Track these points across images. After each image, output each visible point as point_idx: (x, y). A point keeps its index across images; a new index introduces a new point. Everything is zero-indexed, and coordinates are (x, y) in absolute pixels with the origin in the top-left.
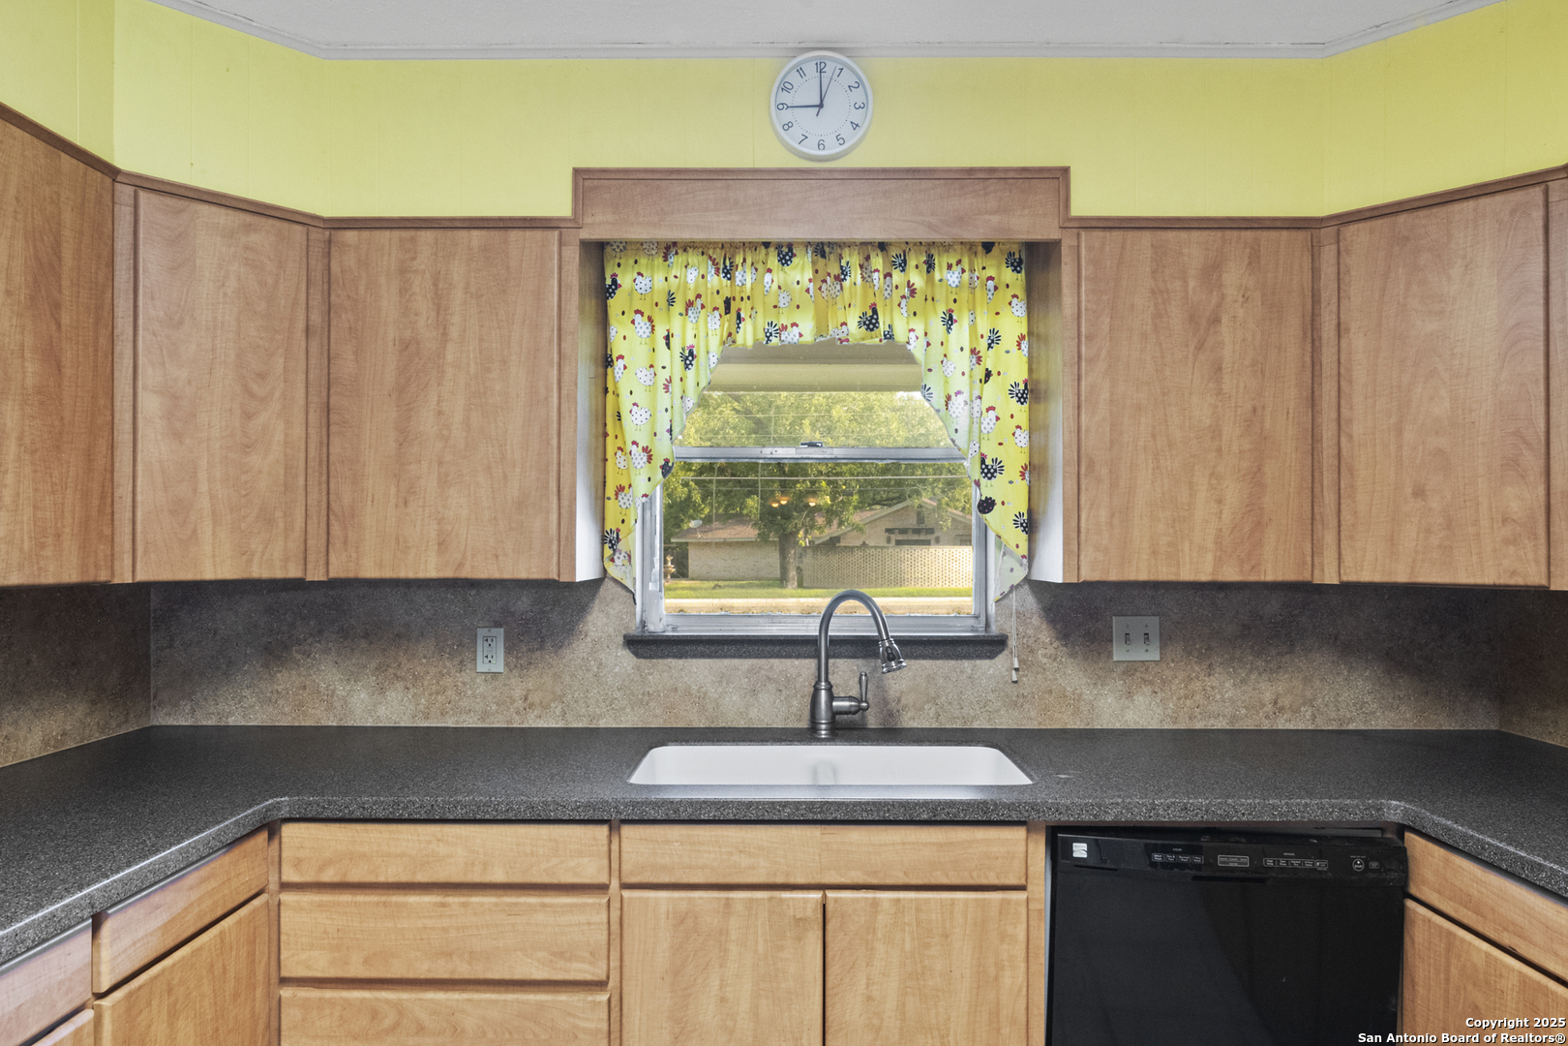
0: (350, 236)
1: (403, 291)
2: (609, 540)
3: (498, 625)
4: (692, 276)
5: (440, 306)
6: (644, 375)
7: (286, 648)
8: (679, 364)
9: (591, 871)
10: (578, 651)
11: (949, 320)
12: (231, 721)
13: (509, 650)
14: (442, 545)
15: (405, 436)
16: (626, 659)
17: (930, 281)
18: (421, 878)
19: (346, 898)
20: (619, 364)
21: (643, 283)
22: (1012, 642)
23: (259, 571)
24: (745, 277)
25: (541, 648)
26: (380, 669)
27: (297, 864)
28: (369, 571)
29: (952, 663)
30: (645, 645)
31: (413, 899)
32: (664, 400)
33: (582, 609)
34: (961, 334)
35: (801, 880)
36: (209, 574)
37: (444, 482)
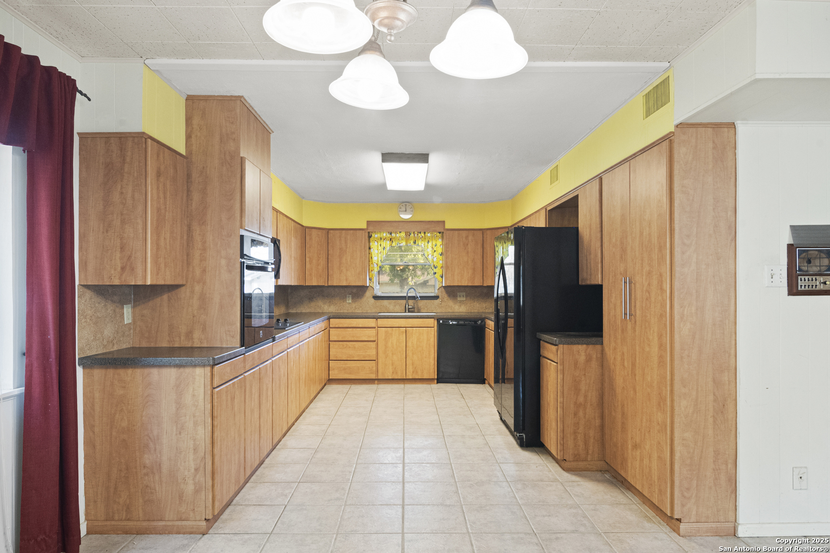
0: (332, 231)
1: (340, 240)
2: (370, 279)
3: (350, 294)
4: (385, 235)
5: (346, 242)
6: (376, 251)
7: (313, 298)
8: (382, 249)
9: (373, 325)
10: (364, 299)
11: (428, 242)
12: (303, 311)
13: (352, 299)
14: (346, 280)
15: (340, 263)
16: (373, 300)
17: (425, 235)
18: (350, 326)
19: (339, 329)
20: (372, 249)
21: (376, 236)
22: (440, 297)
23: (320, 284)
24: (393, 235)
25: (358, 298)
26: (330, 302)
27: (332, 324)
28: (335, 284)
29: (430, 301)
30: (376, 298)
31: (349, 329)
32: (380, 255)
33: (365, 292)
34: (430, 244)
35: (403, 326)
36: (314, 284)
37: (347, 270)
